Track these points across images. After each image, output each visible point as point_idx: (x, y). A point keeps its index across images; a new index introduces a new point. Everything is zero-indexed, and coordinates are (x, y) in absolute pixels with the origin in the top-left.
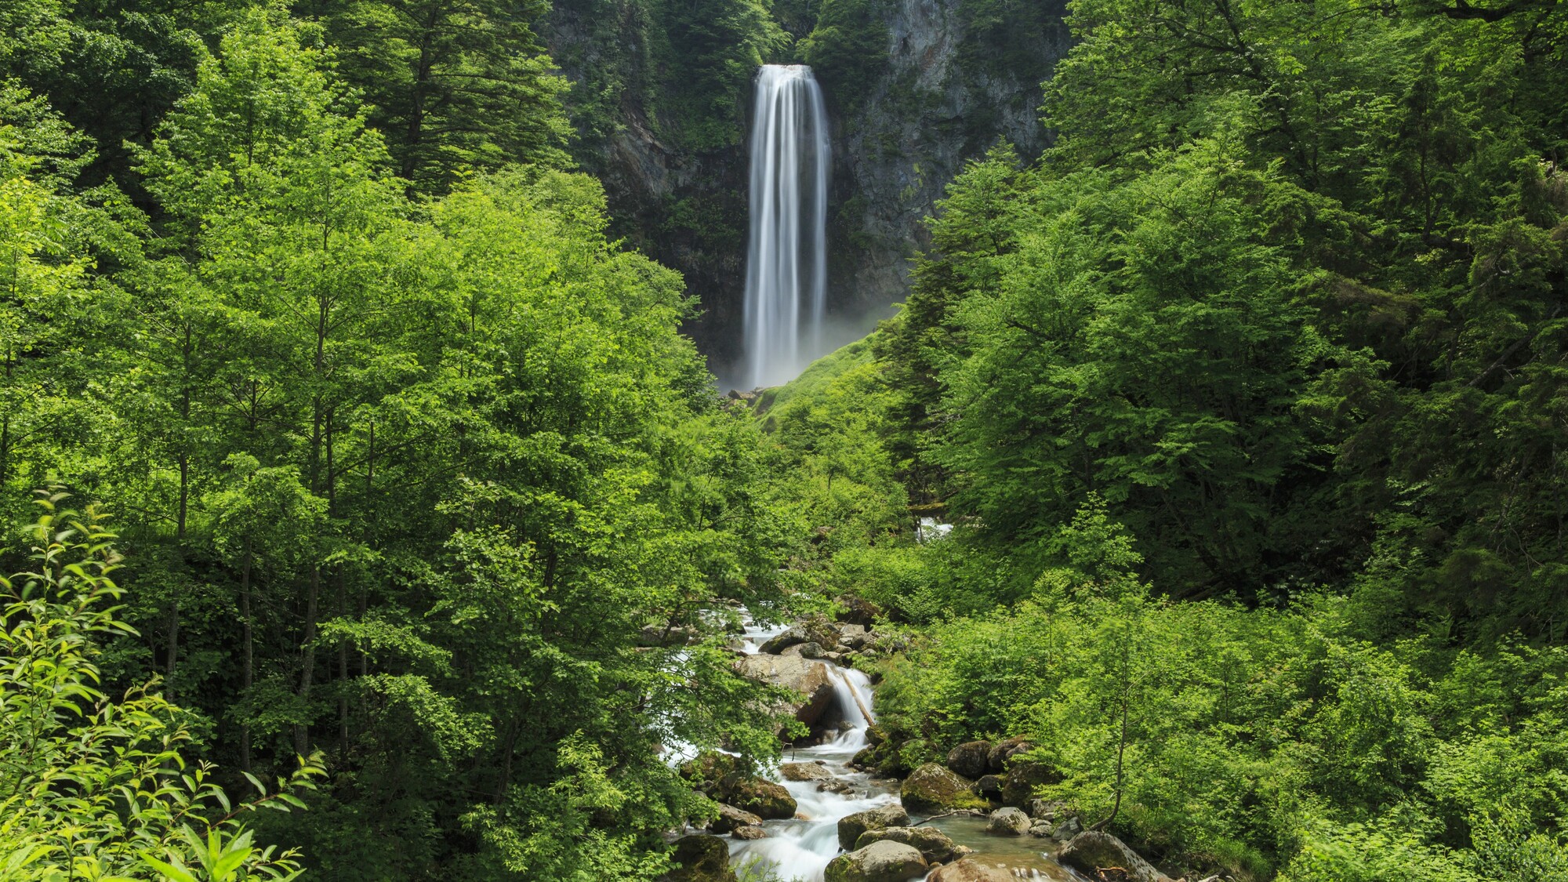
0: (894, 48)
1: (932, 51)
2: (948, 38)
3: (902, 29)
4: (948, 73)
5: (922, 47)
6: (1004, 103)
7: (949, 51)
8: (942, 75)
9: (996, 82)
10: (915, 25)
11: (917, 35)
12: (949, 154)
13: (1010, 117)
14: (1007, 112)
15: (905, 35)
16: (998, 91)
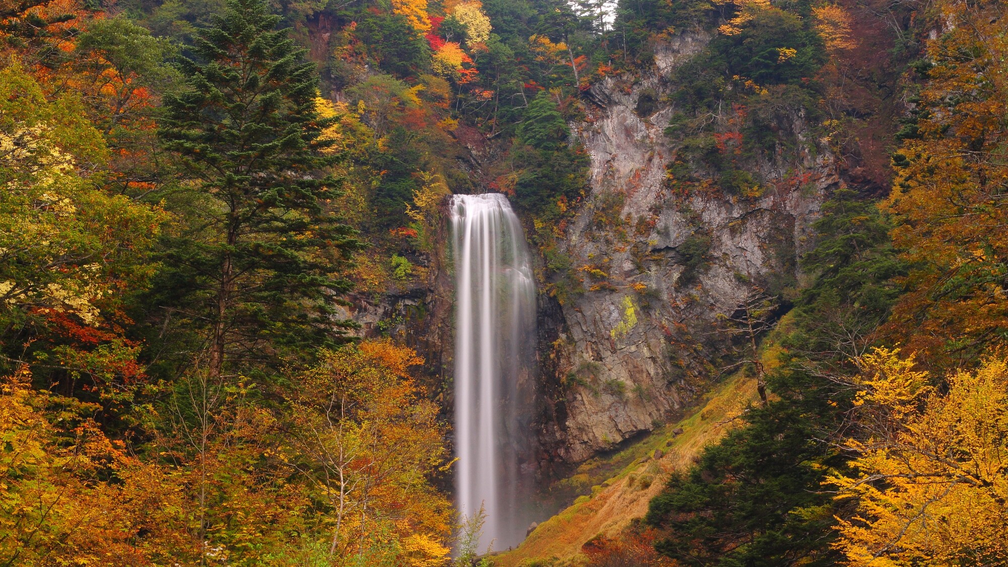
0: (596, 171)
1: (637, 175)
2: (656, 160)
3: (605, 151)
4: (658, 197)
5: (627, 170)
6: (721, 227)
7: (657, 175)
8: (651, 199)
9: (712, 205)
10: (618, 146)
11: (621, 156)
12: (664, 286)
13: (729, 243)
14: (726, 238)
15: (609, 157)
16: (714, 216)
